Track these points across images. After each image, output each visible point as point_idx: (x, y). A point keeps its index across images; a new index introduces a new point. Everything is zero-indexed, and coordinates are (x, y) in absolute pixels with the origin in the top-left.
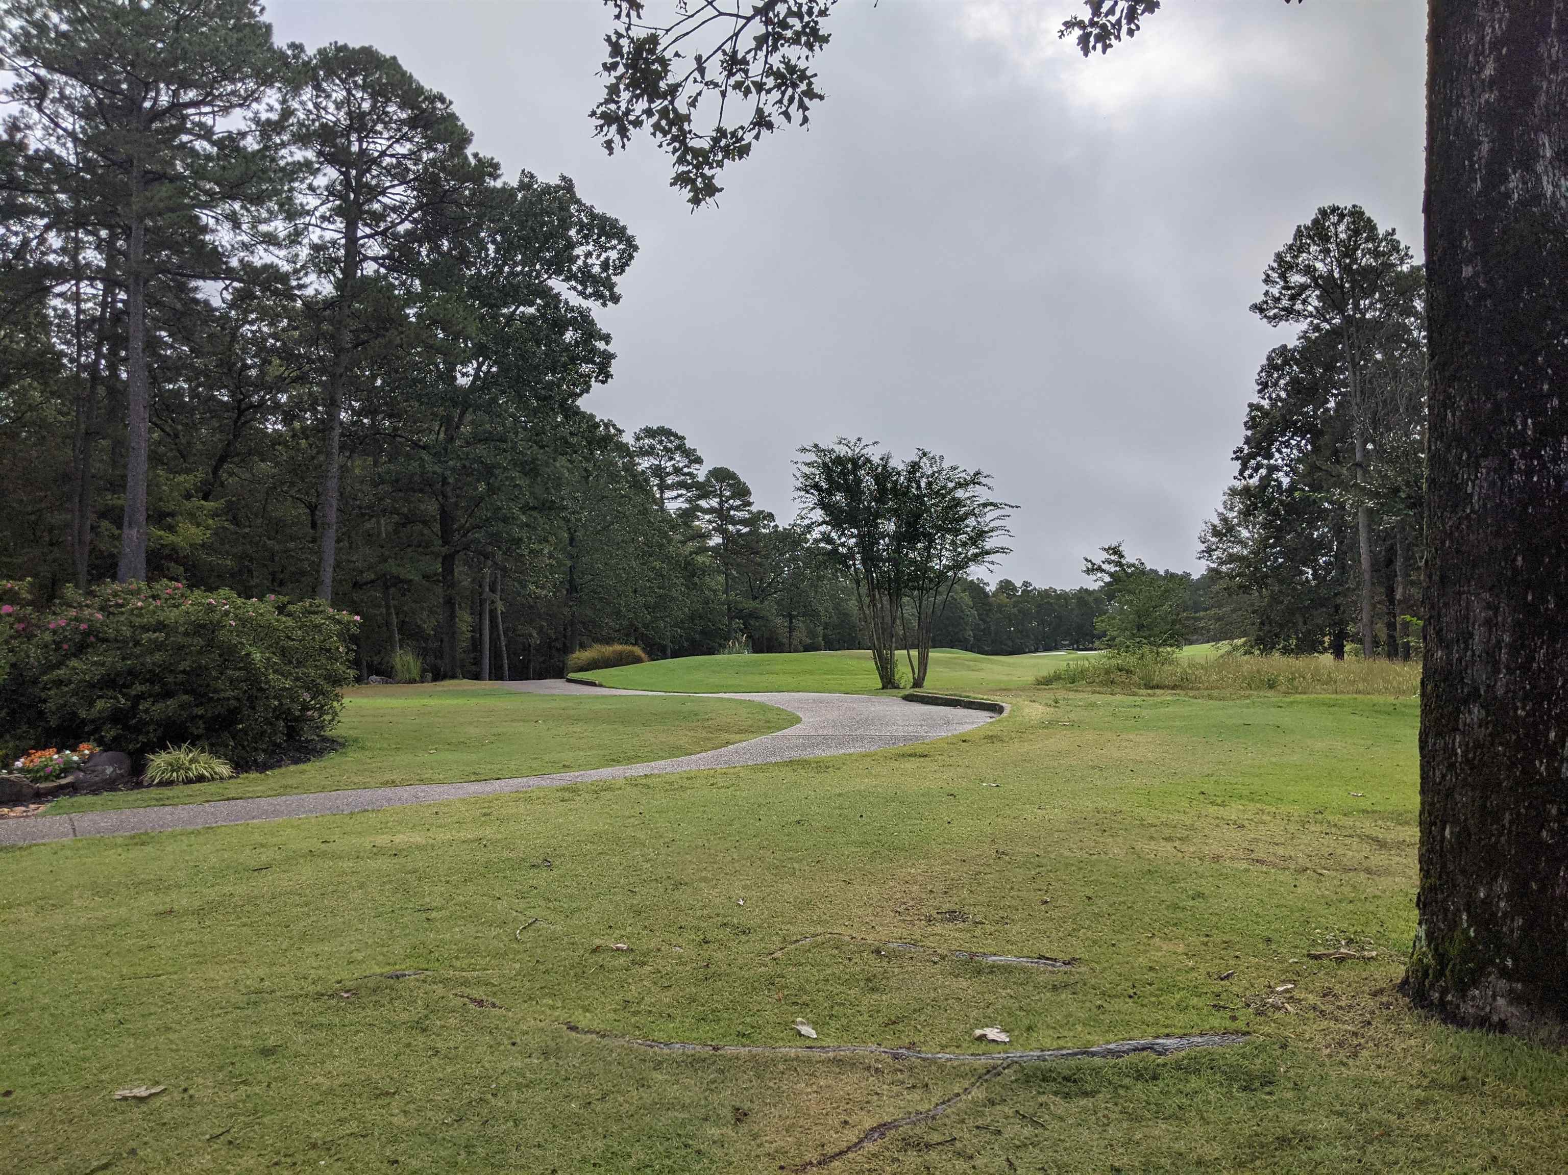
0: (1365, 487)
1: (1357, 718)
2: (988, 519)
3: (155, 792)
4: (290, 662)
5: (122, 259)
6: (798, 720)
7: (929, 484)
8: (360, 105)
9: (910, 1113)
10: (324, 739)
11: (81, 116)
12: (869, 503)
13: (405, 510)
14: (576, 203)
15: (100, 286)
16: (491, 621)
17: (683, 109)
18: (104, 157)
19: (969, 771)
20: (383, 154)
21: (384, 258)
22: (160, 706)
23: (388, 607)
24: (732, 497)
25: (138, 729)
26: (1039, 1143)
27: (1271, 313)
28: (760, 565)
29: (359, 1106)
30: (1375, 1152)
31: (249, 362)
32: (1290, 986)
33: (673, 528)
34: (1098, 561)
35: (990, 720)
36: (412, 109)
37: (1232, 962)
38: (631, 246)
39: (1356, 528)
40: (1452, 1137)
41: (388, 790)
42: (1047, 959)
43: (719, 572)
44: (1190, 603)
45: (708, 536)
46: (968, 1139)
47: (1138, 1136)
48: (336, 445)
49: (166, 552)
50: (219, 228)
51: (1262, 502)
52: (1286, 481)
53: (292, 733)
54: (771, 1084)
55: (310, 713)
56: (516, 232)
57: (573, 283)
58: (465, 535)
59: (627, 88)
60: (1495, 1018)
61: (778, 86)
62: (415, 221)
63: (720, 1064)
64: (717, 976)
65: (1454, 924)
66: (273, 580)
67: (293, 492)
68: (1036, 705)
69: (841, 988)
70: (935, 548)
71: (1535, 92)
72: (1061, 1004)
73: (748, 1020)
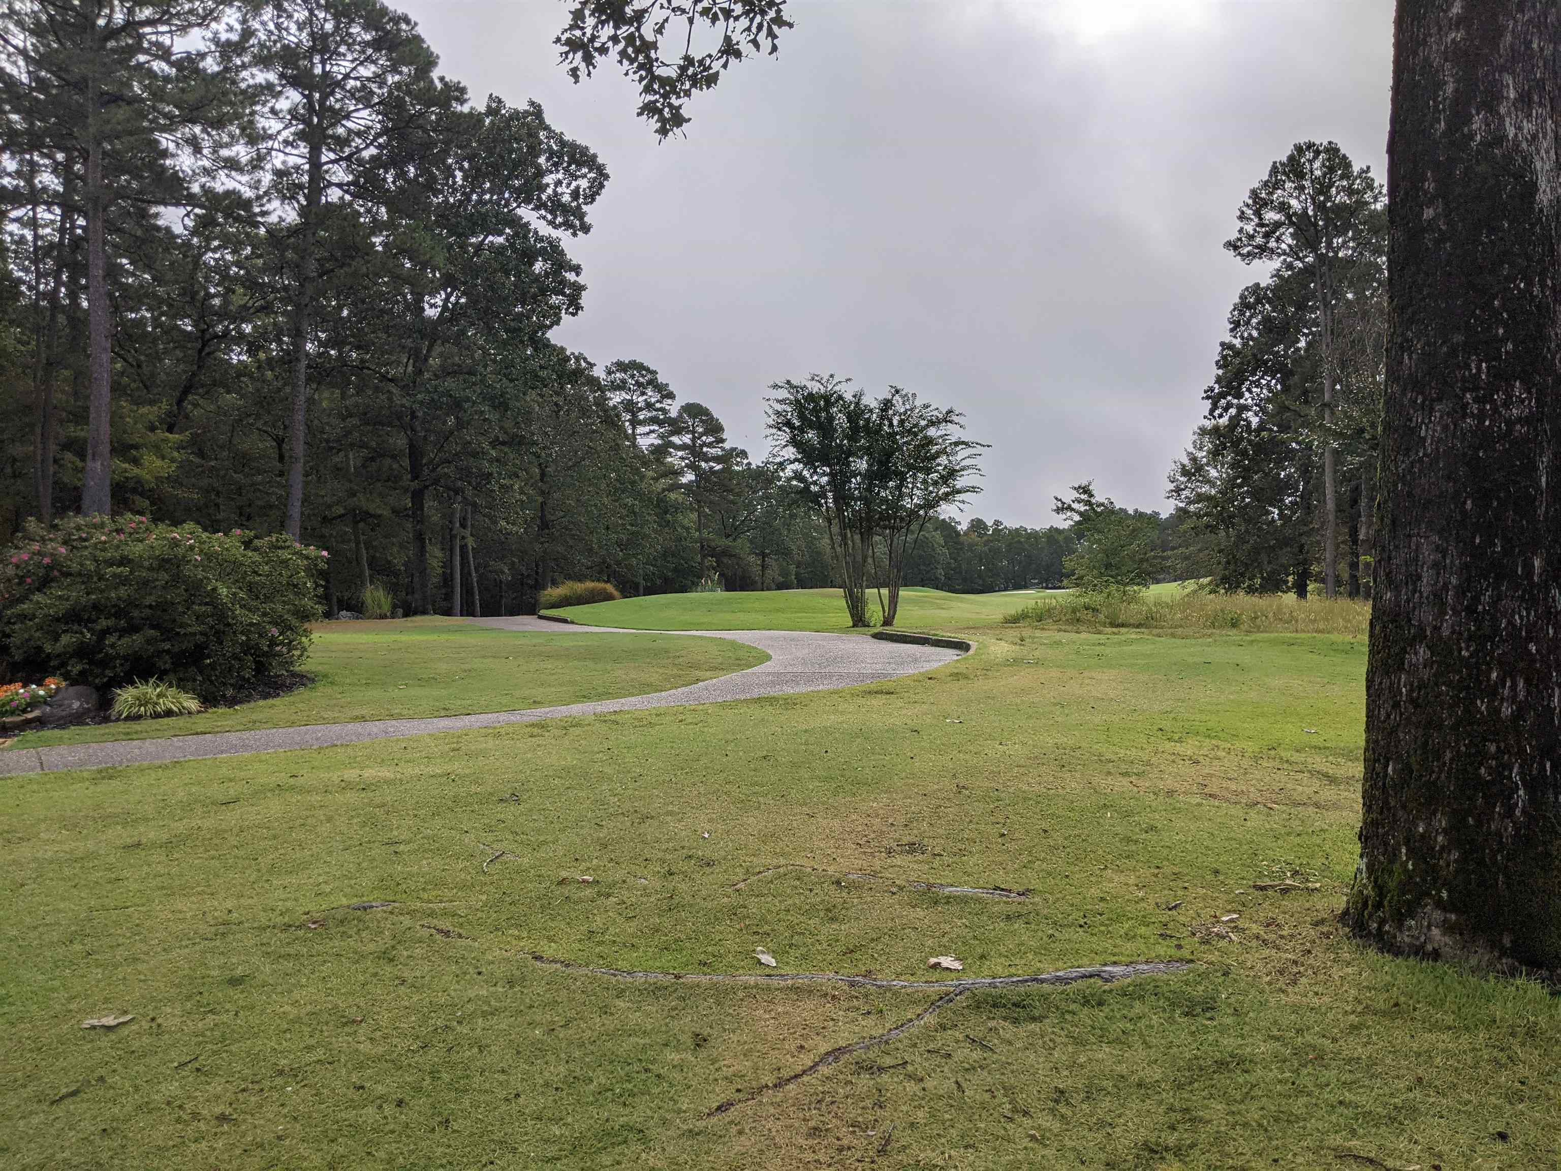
0: (1330, 428)
1: (1315, 657)
2: (959, 458)
3: (122, 727)
4: (258, 598)
5: (80, 184)
6: (769, 658)
7: (902, 422)
8: (322, 26)
9: (864, 1038)
10: (293, 675)
11: (32, 32)
12: (842, 441)
13: (374, 444)
14: (545, 129)
15: (58, 211)
16: (461, 556)
17: (649, 36)
18: (59, 77)
19: (934, 708)
20: (347, 76)
21: (349, 184)
22: (125, 640)
23: (358, 543)
24: (705, 433)
25: (105, 663)
26: (988, 1065)
27: (1245, 251)
28: (733, 502)
29: (326, 1034)
30: (1309, 1074)
31: (212, 290)
32: (1235, 916)
33: (645, 464)
34: (1067, 500)
35: (956, 658)
36: (377, 31)
37: (1180, 893)
38: (602, 175)
39: (1322, 467)
40: (1382, 1060)
41: (357, 725)
42: (1003, 890)
43: (692, 510)
44: (1159, 542)
45: (681, 473)
46: (919, 1062)
47: (1082, 1059)
48: (303, 377)
49: (131, 485)
50: (180, 152)
51: (1232, 442)
52: (1255, 421)
53: (260, 668)
54: (731, 1011)
55: (278, 648)
56: (484, 158)
57: (543, 212)
58: (434, 470)
59: (592, 14)
60: (1429, 947)
61: (746, 13)
62: (380, 147)
63: (680, 993)
64: (681, 907)
65: (1395, 855)
66: (241, 514)
67: (259, 424)
68: (1003, 643)
69: (802, 919)
70: (907, 487)
71: (1500, 32)
72: (1014, 933)
73: (710, 949)
